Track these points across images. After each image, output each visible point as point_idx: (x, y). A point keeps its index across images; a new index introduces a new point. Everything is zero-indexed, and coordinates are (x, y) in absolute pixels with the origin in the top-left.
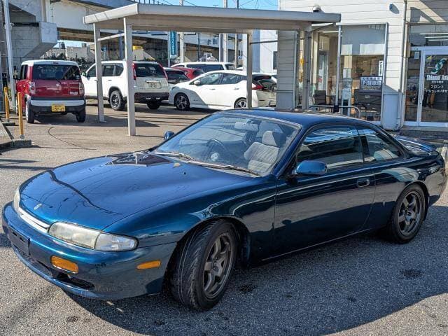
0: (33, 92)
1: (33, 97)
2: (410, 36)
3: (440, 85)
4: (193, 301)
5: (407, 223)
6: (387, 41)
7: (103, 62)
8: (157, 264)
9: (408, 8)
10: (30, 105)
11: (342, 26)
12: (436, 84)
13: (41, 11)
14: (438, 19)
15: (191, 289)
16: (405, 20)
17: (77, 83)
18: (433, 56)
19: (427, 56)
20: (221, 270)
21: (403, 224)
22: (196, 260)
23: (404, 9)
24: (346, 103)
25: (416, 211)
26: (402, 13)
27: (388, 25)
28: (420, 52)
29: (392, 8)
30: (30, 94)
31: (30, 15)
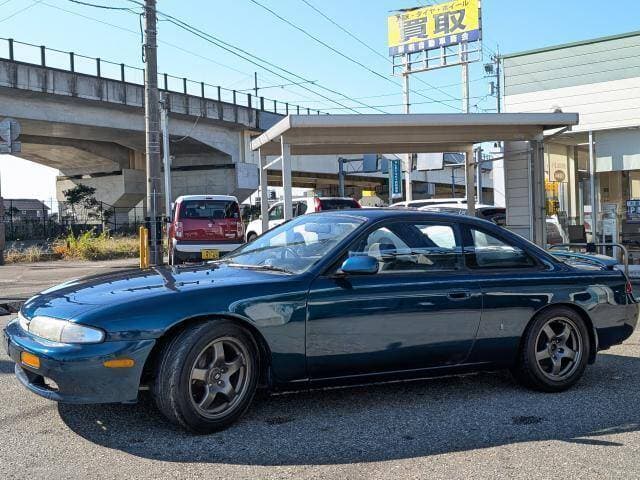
0: (180, 235)
1: (180, 241)
5: (557, 364)
8: (129, 363)
10: (176, 250)
11: (594, 133)
13: (238, 149)
24: (609, 239)
30: (176, 238)
31: (225, 155)
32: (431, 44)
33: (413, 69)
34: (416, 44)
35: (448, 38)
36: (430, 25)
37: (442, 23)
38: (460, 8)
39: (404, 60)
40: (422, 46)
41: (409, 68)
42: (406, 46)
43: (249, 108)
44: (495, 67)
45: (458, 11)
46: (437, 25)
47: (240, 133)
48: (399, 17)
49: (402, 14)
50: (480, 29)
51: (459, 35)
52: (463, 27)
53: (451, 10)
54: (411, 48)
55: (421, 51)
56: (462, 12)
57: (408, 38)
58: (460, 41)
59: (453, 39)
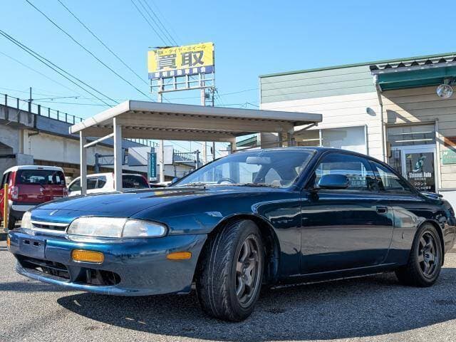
0: (15, 197)
1: (16, 202)
2: (389, 136)
3: (422, 181)
4: (226, 302)
5: (427, 265)
6: (367, 141)
7: (88, 176)
8: (188, 255)
9: (384, 110)
10: (12, 210)
11: (322, 130)
12: (418, 181)
13: (18, 143)
14: (413, 119)
15: (224, 287)
16: (382, 121)
17: (60, 189)
18: (413, 154)
19: (407, 155)
20: (250, 278)
21: (422, 264)
22: (229, 253)
23: (380, 111)
25: (434, 252)
26: (379, 115)
27: (367, 127)
28: (400, 151)
29: (369, 111)
30: (12, 199)
31: (8, 148)
32: (180, 73)
33: (165, 90)
34: (169, 72)
35: (191, 70)
36: (179, 60)
37: (187, 58)
38: (200, 49)
39: (160, 83)
40: (172, 74)
41: (163, 88)
42: (161, 73)
43: (29, 113)
44: (211, 95)
45: (199, 52)
46: (184, 60)
47: (20, 131)
48: (156, 52)
49: (158, 50)
50: (214, 65)
51: (199, 69)
52: (202, 63)
53: (193, 51)
54: (165, 75)
55: (172, 77)
56: (201, 53)
57: (162, 68)
58: (199, 72)
59: (195, 71)
